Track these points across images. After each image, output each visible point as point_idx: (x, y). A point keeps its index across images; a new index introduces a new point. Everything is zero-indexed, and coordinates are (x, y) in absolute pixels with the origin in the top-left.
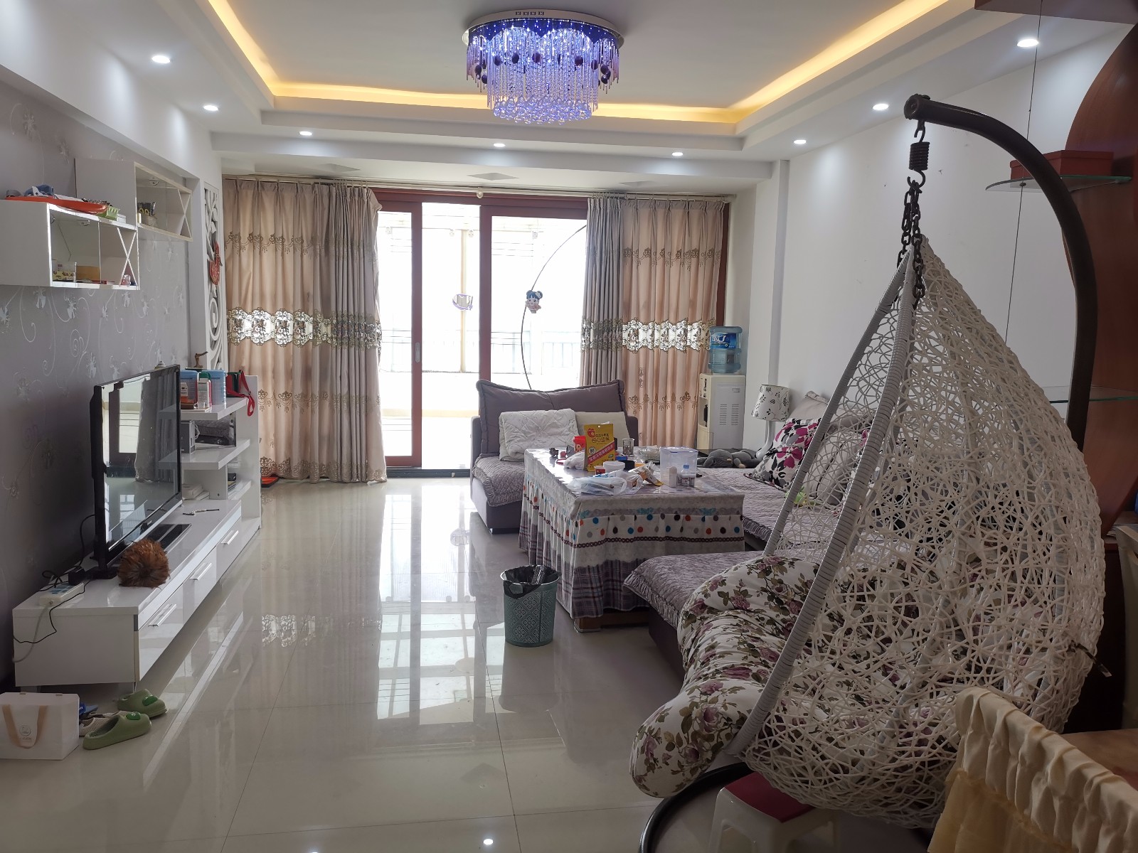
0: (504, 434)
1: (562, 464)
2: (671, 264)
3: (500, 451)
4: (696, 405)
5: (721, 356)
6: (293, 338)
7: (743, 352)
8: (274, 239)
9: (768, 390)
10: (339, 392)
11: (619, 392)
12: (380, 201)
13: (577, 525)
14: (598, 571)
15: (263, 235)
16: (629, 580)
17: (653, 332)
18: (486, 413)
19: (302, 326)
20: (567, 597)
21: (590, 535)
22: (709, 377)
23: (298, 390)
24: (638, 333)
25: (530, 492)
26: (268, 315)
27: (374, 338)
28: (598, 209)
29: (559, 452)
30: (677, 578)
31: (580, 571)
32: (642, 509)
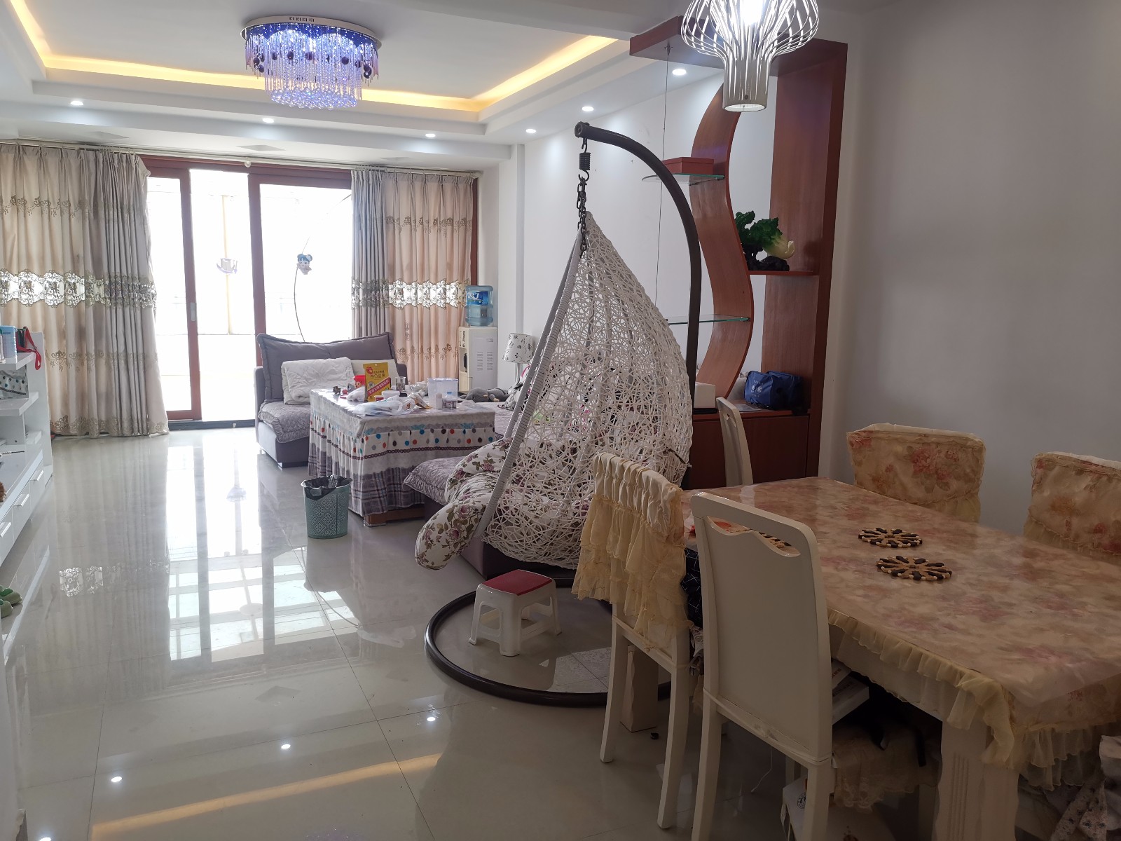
0: (287, 381)
1: (345, 398)
2: (429, 231)
3: (284, 396)
4: (457, 355)
5: (476, 311)
6: (65, 298)
7: (495, 307)
8: (39, 202)
9: (516, 337)
10: (115, 350)
11: (389, 343)
12: (148, 167)
13: (363, 441)
14: (382, 476)
15: (27, 199)
16: (408, 479)
17: (416, 291)
18: (268, 364)
19: (74, 288)
20: (356, 502)
21: (374, 448)
22: (467, 330)
23: (73, 349)
24: (403, 292)
25: (317, 426)
26: (35, 277)
27: (150, 299)
28: (361, 180)
29: (342, 390)
30: (445, 470)
31: (367, 477)
32: (415, 426)
